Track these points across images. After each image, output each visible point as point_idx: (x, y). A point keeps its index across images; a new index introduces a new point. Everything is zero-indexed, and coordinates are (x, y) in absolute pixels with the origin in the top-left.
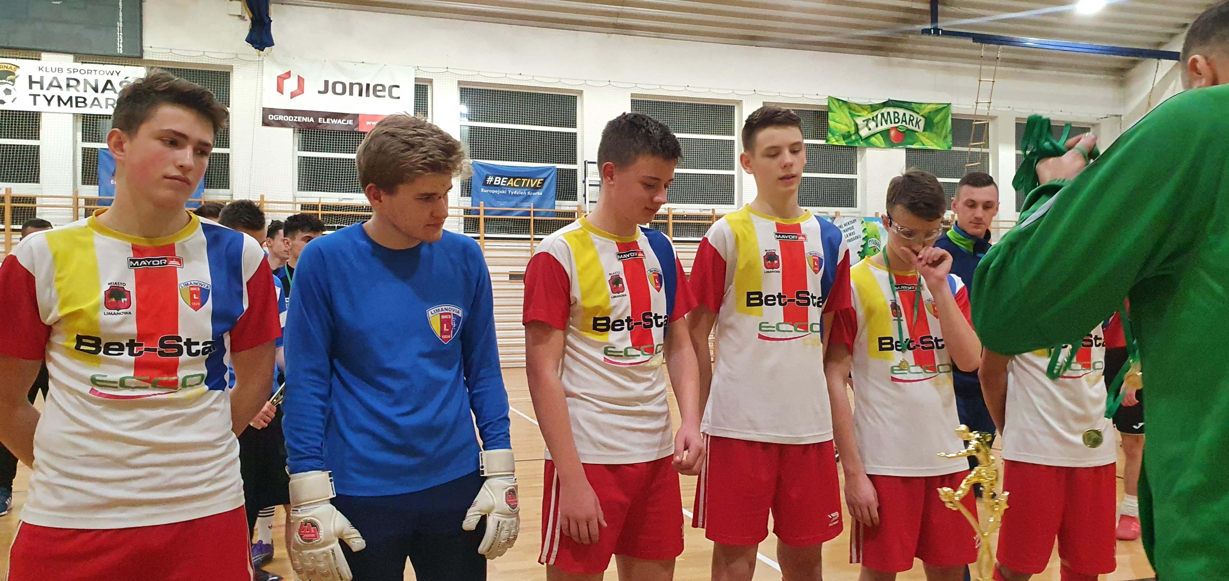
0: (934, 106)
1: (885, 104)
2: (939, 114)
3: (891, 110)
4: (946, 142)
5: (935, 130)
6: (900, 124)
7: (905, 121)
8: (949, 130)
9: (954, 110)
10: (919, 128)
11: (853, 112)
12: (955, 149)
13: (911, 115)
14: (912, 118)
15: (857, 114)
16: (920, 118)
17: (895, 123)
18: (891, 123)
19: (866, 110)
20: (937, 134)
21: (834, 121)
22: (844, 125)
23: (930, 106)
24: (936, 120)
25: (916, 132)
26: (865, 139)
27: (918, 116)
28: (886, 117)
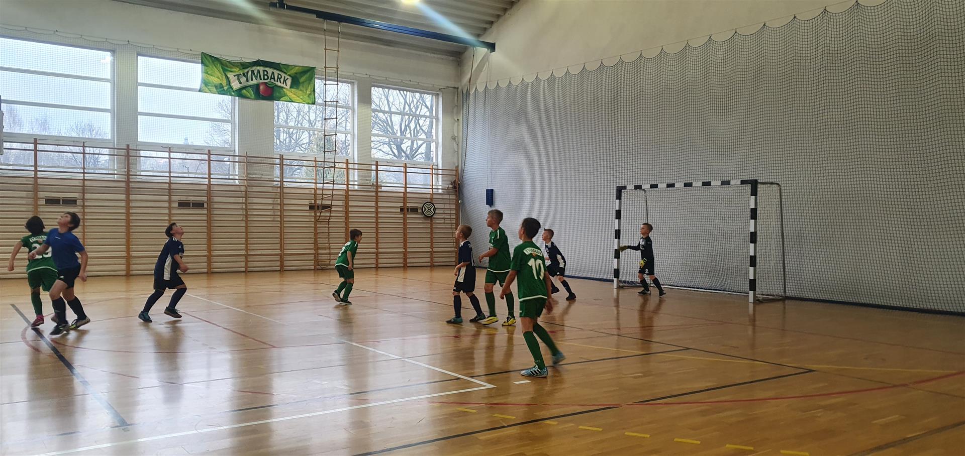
0: (300, 68)
1: (256, 63)
2: (304, 75)
3: (261, 69)
4: (311, 98)
5: (301, 87)
6: (269, 80)
7: (274, 79)
8: (313, 88)
10: (286, 85)
13: (279, 74)
14: (280, 77)
15: (229, 69)
16: (287, 77)
17: (264, 79)
18: (261, 79)
19: (238, 67)
20: (303, 91)
21: (207, 73)
22: (217, 78)
23: (297, 68)
24: (302, 80)
25: (282, 88)
26: (236, 90)
27: (285, 75)
28: (256, 74)
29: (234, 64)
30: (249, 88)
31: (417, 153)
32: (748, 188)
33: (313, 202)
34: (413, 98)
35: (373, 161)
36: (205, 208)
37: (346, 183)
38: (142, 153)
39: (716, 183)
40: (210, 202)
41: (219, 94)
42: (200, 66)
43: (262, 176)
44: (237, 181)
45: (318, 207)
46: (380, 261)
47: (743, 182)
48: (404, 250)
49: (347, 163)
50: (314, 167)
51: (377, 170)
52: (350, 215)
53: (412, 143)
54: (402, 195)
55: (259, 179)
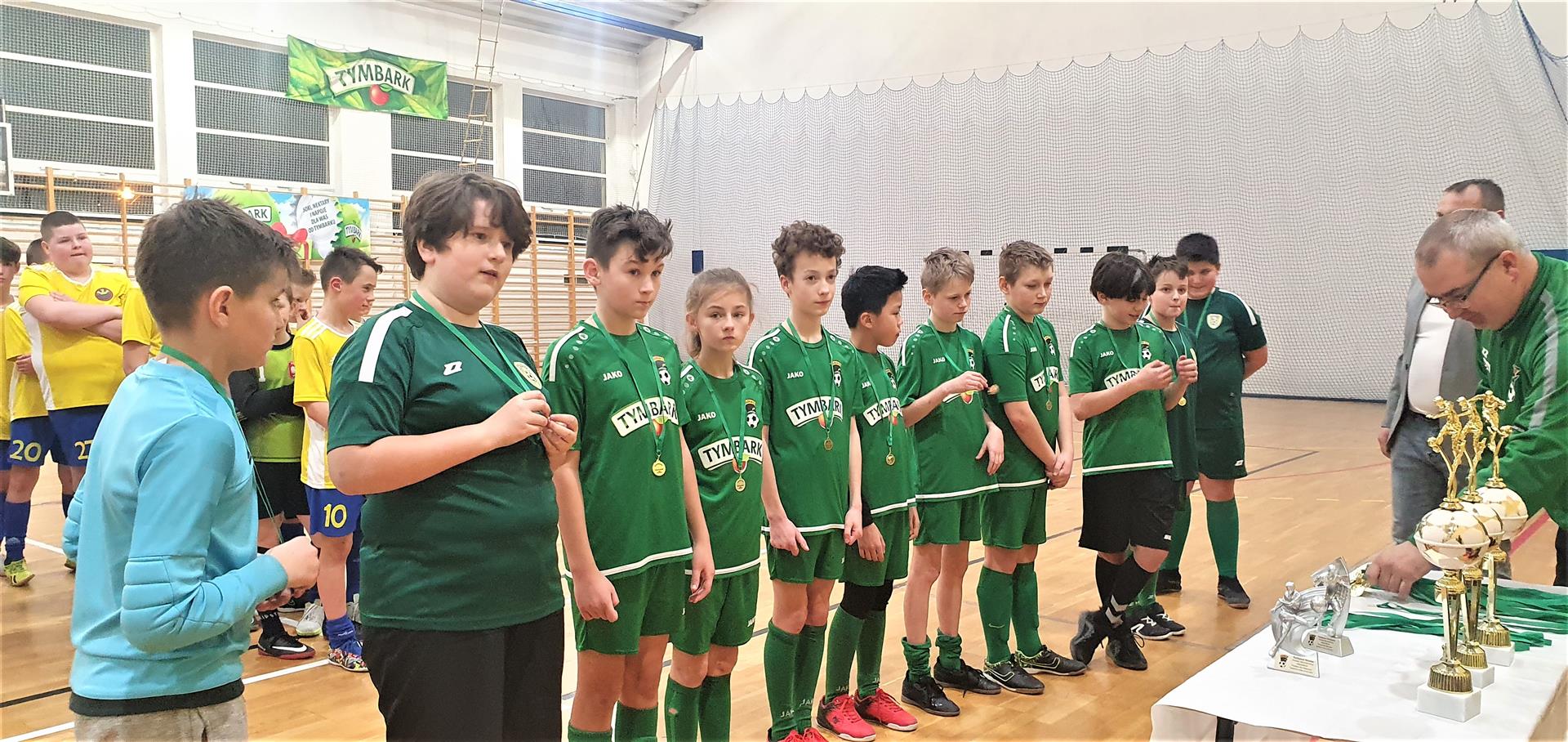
0: (427, 64)
1: (365, 54)
2: (431, 74)
3: (373, 63)
4: (442, 111)
5: (427, 93)
6: (383, 81)
7: (390, 79)
8: (444, 95)
9: (450, 71)
10: (407, 89)
11: (323, 60)
12: (451, 119)
13: (397, 72)
14: (398, 76)
15: (328, 63)
16: (408, 77)
17: (377, 80)
18: (372, 79)
19: (338, 58)
20: (430, 99)
21: (297, 68)
22: (310, 75)
23: (422, 63)
24: (428, 82)
25: (404, 93)
26: (337, 96)
27: (406, 74)
28: (365, 71)
29: (335, 56)
30: (356, 92)
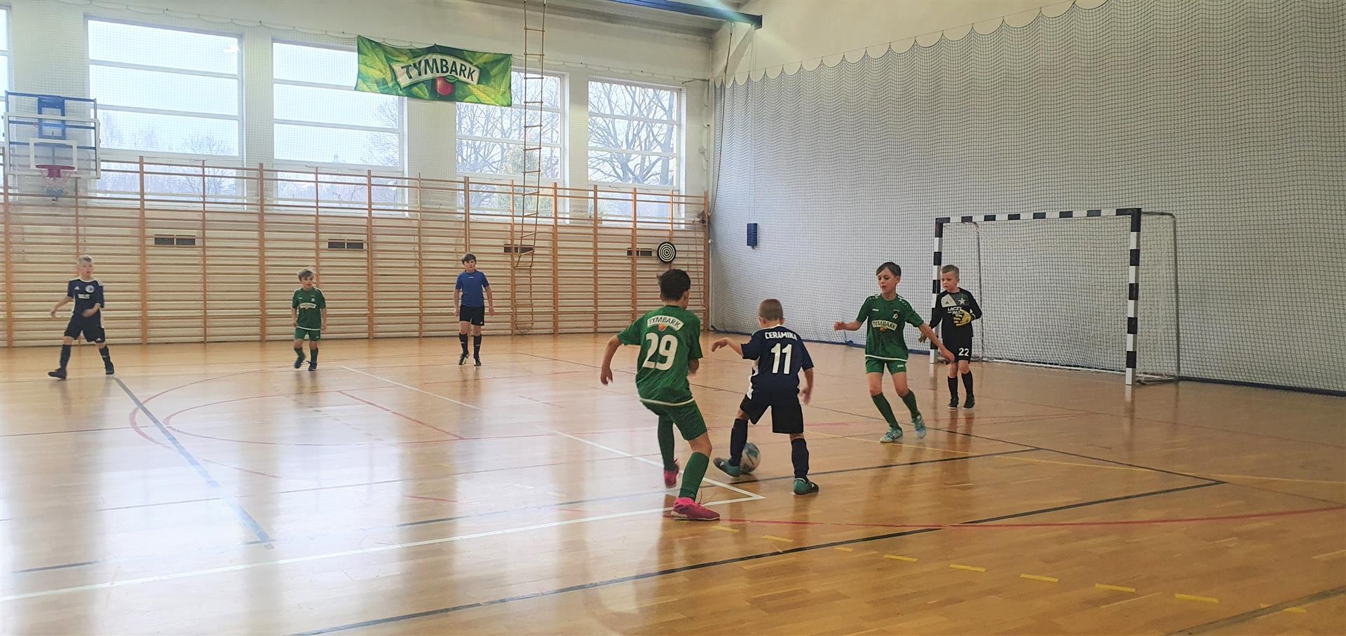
0: (490, 56)
1: (432, 50)
2: (497, 65)
3: (438, 57)
4: (505, 98)
5: (492, 83)
6: (448, 74)
7: (456, 71)
8: (508, 84)
10: (472, 80)
11: (390, 56)
13: (462, 65)
14: (463, 68)
15: (395, 59)
16: (473, 68)
17: (442, 72)
18: (438, 72)
19: (405, 54)
20: (495, 88)
21: (365, 64)
22: (378, 70)
23: (487, 55)
24: (493, 72)
25: (468, 84)
26: (404, 88)
27: (471, 67)
28: (431, 65)
29: (400, 51)
30: (422, 84)
31: (650, 173)
32: (1127, 220)
33: (509, 242)
34: (644, 96)
35: (591, 185)
36: (365, 250)
37: (553, 216)
38: (280, 175)
39: (1079, 213)
40: (370, 242)
41: (381, 93)
42: (357, 53)
43: (441, 207)
44: (407, 213)
45: (516, 249)
46: (600, 324)
47: (1120, 212)
48: (632, 309)
49: (555, 188)
50: (510, 193)
51: (595, 198)
52: (559, 260)
53: (643, 160)
54: (630, 232)
55: (437, 211)
